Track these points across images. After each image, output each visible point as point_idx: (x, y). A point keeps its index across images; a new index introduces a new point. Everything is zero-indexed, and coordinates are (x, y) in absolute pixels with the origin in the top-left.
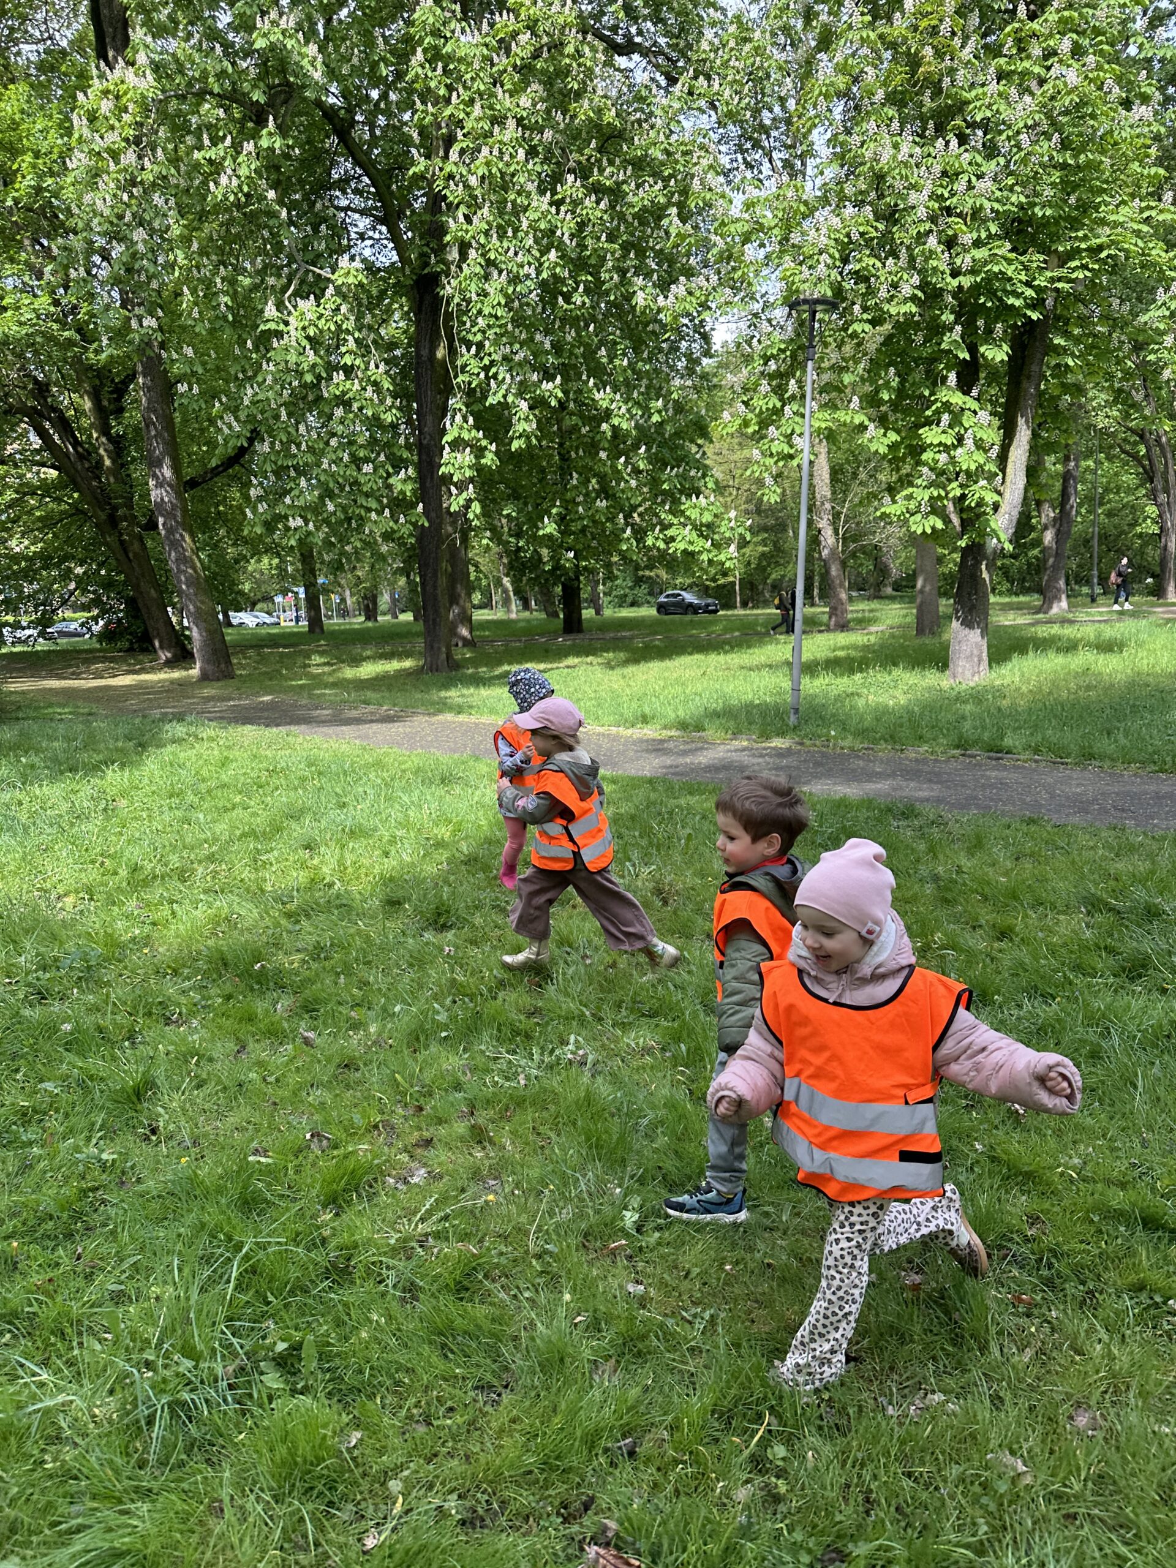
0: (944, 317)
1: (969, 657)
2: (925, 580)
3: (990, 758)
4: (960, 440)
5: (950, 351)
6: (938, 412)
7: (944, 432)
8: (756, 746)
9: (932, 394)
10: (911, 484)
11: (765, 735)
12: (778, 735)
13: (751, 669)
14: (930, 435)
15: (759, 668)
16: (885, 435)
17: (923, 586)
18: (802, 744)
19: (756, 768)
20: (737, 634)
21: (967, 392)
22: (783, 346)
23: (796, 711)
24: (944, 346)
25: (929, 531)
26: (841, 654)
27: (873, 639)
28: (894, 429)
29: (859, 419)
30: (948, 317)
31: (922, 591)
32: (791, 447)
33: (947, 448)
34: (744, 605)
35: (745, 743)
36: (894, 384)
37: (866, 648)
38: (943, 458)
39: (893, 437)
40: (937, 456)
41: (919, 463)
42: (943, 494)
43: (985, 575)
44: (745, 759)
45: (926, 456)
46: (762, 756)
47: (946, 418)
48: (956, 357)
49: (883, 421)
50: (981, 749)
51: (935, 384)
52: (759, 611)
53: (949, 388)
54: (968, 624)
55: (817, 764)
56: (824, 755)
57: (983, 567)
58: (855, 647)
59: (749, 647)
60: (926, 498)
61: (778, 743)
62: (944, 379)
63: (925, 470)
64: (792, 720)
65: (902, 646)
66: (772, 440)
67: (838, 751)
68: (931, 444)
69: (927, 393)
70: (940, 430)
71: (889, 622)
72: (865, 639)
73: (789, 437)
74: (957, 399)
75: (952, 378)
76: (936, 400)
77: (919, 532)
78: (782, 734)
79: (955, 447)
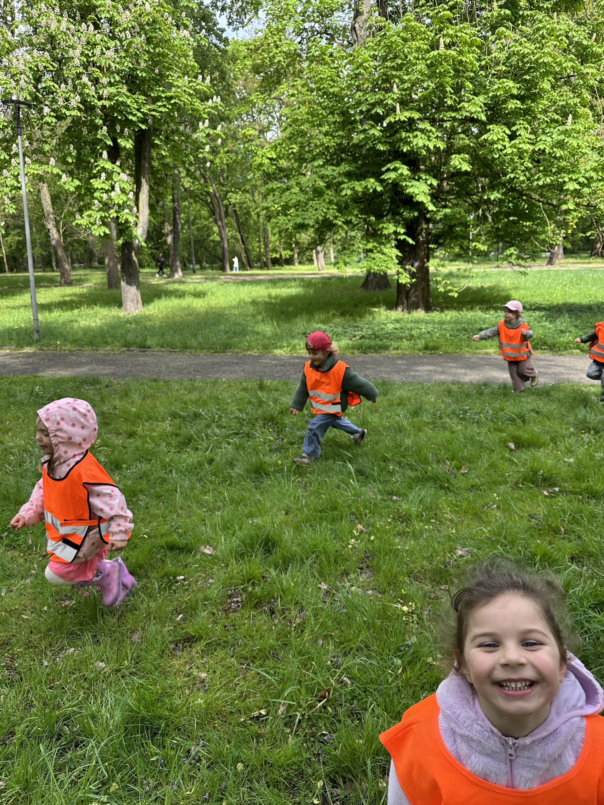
0: (97, 121)
1: (132, 300)
2: (109, 260)
3: (140, 351)
4: (113, 188)
5: (101, 140)
6: (99, 172)
7: (103, 182)
8: (14, 352)
9: (96, 161)
10: (90, 208)
11: (20, 346)
12: (27, 345)
13: (13, 308)
14: (96, 183)
15: (18, 307)
16: (72, 181)
17: (109, 263)
18: (42, 350)
20: (6, 287)
21: (114, 163)
23: (38, 331)
24: (98, 136)
25: (102, 234)
26: (67, 299)
27: (85, 290)
28: (77, 178)
29: (56, 171)
32: (19, 182)
33: (107, 192)
34: (11, 270)
35: (8, 351)
36: (74, 154)
37: (82, 295)
38: (105, 196)
39: (77, 183)
40: (102, 195)
41: (93, 198)
42: (107, 215)
43: (135, 258)
45: (96, 194)
46: (18, 358)
47: (103, 175)
48: (105, 143)
49: (71, 173)
50: (136, 347)
51: (96, 157)
53: (104, 159)
54: (129, 283)
55: (50, 360)
56: (54, 355)
57: (133, 254)
58: (76, 295)
60: (99, 217)
61: (28, 350)
62: (101, 154)
63: (96, 202)
64: (36, 336)
65: (101, 294)
66: (6, 178)
67: (62, 352)
68: (97, 189)
69: (92, 161)
71: (94, 281)
72: (81, 290)
73: (16, 177)
74: (109, 166)
75: (105, 154)
76: (97, 166)
77: (97, 234)
78: (30, 344)
79: (111, 191)
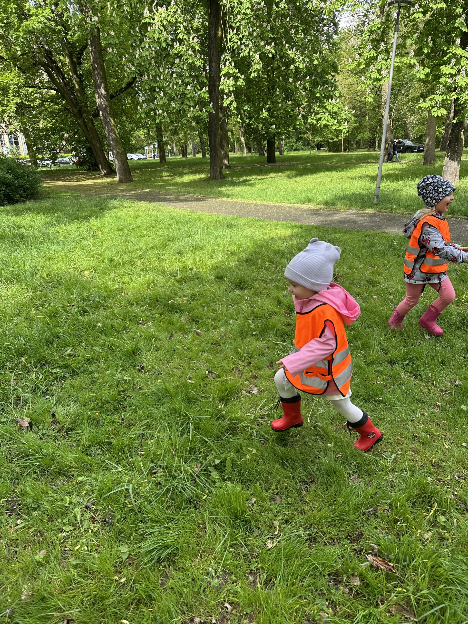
0: (457, 11)
1: (451, 174)
2: (429, 140)
4: (459, 71)
5: (459, 27)
6: (450, 58)
7: (452, 68)
8: (359, 212)
9: (448, 49)
10: (433, 93)
11: (363, 208)
12: (369, 207)
13: (352, 179)
14: (446, 69)
15: (356, 178)
16: (423, 70)
17: (428, 142)
18: (380, 211)
19: (361, 222)
20: (343, 163)
21: (464, 48)
22: (379, 26)
23: (378, 197)
24: (456, 25)
25: (440, 115)
26: (391, 172)
27: (405, 166)
28: (427, 67)
29: (413, 61)
30: (459, 10)
31: (428, 145)
32: (380, 75)
33: (452, 75)
34: (345, 150)
35: (355, 211)
36: (430, 45)
37: (402, 170)
38: (450, 80)
39: (427, 70)
40: (447, 80)
41: (439, 83)
42: (448, 98)
43: (463, 137)
44: (355, 218)
45: (442, 80)
46: (363, 217)
47: (453, 61)
48: (461, 30)
49: (422, 63)
50: (461, 215)
51: (449, 44)
52: (351, 153)
53: (456, 46)
54: (452, 159)
55: (388, 220)
56: (390, 216)
57: (462, 133)
58: (396, 169)
59: (350, 169)
60: (440, 100)
61: (369, 211)
62: (454, 42)
63: (441, 86)
64: (375, 201)
65: (417, 169)
66: (372, 72)
67: (397, 214)
68: (446, 74)
69: (445, 49)
70: (450, 67)
71: (410, 158)
72: (401, 165)
73: (379, 71)
74: (460, 51)
75: (458, 41)
76: (450, 52)
77: (435, 116)
78: (371, 207)
79: (456, 75)
